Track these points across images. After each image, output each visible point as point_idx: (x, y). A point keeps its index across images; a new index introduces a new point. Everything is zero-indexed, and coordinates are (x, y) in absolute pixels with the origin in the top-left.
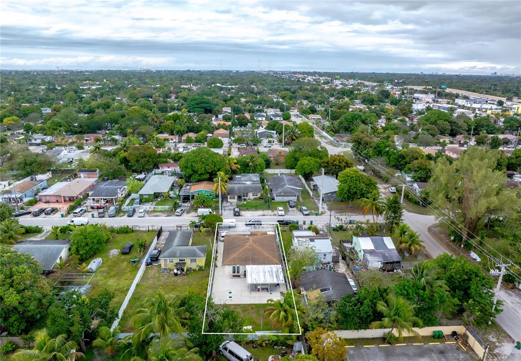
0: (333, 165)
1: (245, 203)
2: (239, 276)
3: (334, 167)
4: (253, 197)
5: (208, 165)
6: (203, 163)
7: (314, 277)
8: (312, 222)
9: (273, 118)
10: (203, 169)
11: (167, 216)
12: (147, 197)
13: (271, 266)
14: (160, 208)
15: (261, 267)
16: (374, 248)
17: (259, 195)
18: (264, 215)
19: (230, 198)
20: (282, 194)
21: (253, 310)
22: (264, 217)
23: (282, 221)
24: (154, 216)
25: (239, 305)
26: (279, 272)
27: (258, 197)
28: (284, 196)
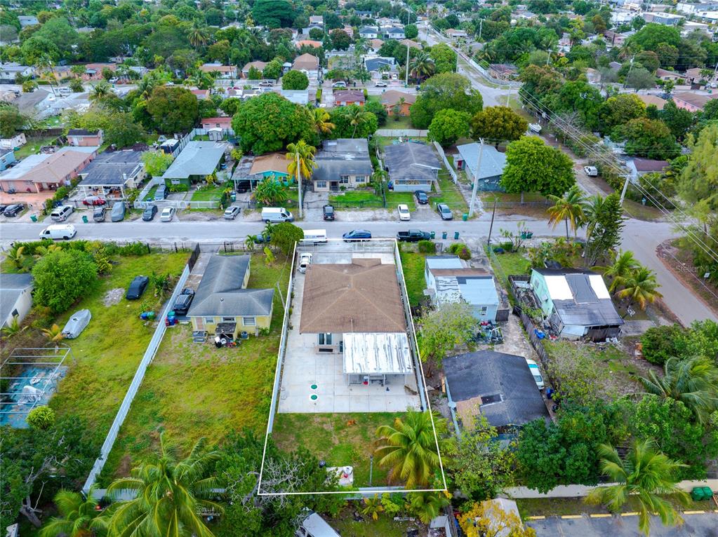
0: (492, 126)
1: (343, 194)
2: (331, 350)
3: (494, 129)
4: (358, 183)
5: (279, 126)
6: (271, 122)
7: (468, 367)
8: (457, 234)
9: (390, 35)
10: (272, 133)
11: (211, 220)
12: (178, 182)
13: (389, 335)
14: (199, 204)
15: (370, 337)
16: (572, 298)
17: (367, 180)
18: (375, 219)
19: (319, 186)
20: (407, 179)
21: (355, 428)
22: (374, 222)
23: (406, 233)
24: (189, 220)
25: (330, 415)
26: (404, 350)
27: (365, 183)
28: (409, 182)
